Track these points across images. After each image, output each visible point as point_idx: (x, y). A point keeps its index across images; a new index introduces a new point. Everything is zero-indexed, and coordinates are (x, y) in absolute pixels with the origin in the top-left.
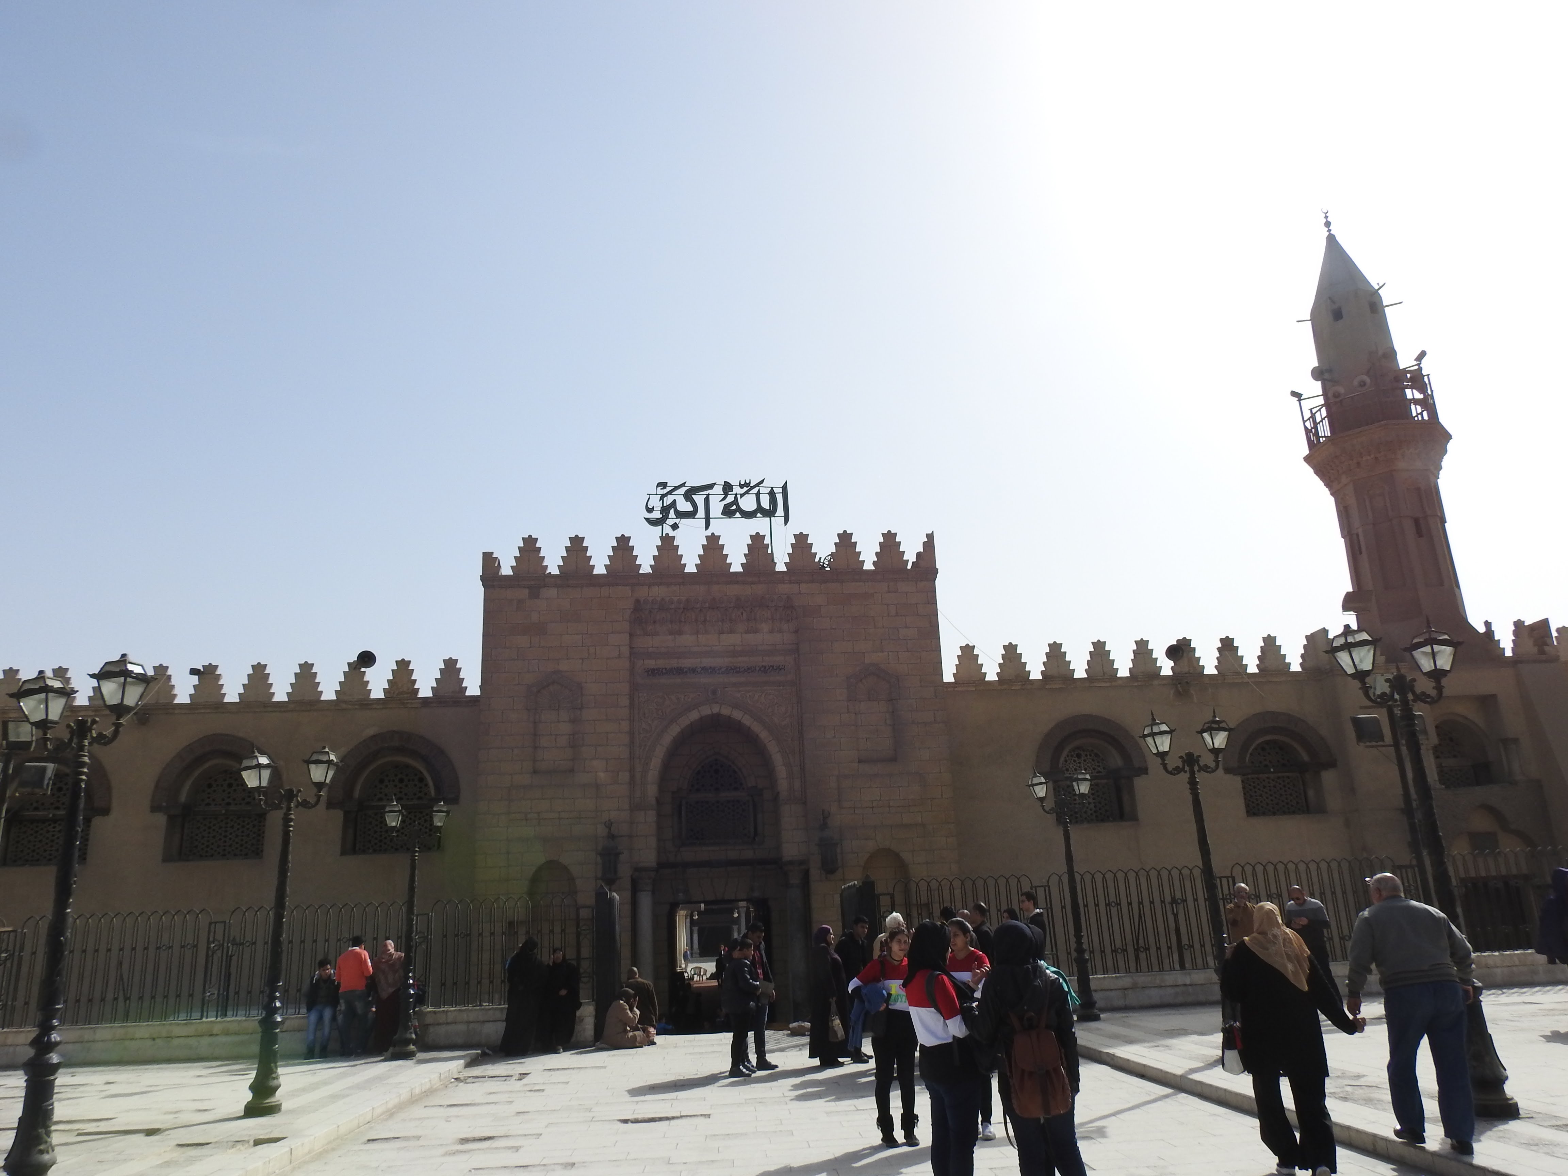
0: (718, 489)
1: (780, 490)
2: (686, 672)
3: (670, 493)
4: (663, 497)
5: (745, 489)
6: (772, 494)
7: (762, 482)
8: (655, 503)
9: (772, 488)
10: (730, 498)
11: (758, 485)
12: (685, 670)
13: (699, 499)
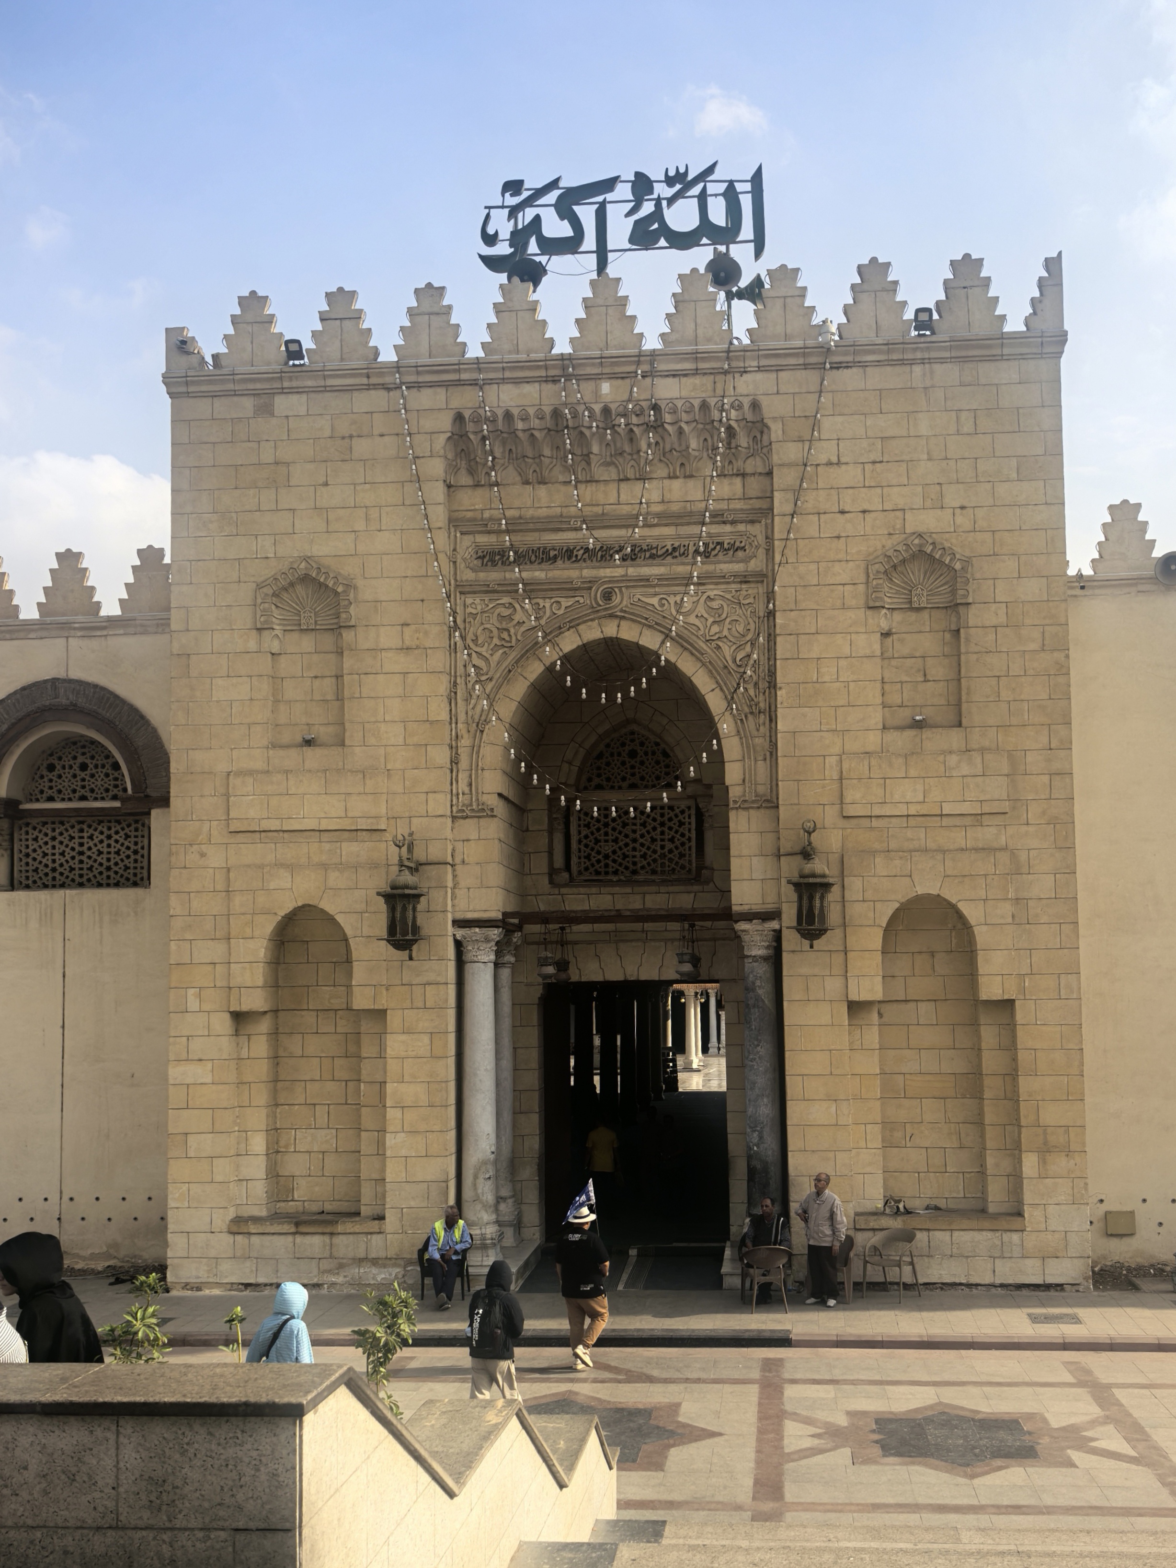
0: (624, 191)
1: (748, 187)
2: (555, 557)
3: (529, 202)
4: (514, 211)
5: (678, 187)
6: (731, 195)
7: (711, 170)
8: (502, 225)
9: (731, 183)
10: (648, 208)
11: (704, 175)
12: (552, 553)
13: (586, 213)
